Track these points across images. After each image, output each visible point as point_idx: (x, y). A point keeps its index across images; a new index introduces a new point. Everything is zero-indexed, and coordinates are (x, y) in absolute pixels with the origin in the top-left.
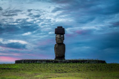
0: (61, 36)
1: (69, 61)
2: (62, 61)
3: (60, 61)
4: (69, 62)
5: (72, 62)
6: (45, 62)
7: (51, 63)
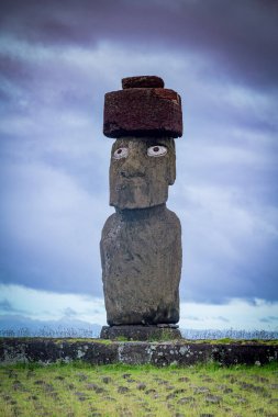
0: (151, 151)
1: (194, 347)
2: (142, 350)
3: (128, 352)
4: (191, 361)
5: (217, 357)
6: (23, 358)
7: (67, 360)
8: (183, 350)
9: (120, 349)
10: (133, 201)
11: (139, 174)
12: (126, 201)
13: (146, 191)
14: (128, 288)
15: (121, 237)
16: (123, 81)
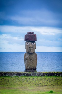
2: (35, 74)
4: (43, 76)
5: (47, 75)
6: (16, 75)
7: (23, 76)
8: (42, 74)
9: (32, 74)
10: (31, 52)
11: (32, 48)
12: (30, 52)
13: (33, 50)
14: (30, 65)
15: (29, 57)
16: (28, 33)
